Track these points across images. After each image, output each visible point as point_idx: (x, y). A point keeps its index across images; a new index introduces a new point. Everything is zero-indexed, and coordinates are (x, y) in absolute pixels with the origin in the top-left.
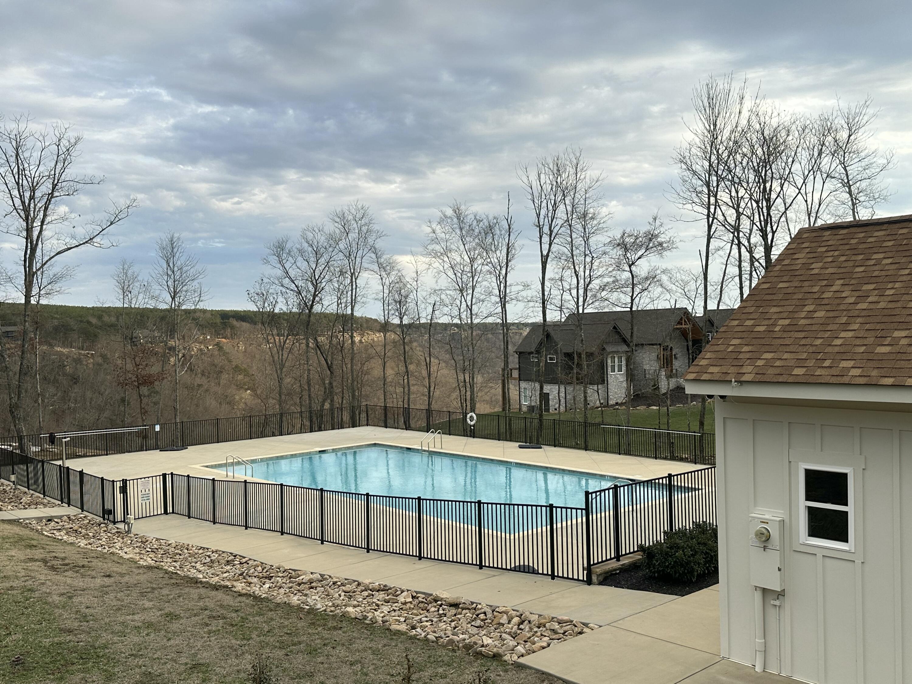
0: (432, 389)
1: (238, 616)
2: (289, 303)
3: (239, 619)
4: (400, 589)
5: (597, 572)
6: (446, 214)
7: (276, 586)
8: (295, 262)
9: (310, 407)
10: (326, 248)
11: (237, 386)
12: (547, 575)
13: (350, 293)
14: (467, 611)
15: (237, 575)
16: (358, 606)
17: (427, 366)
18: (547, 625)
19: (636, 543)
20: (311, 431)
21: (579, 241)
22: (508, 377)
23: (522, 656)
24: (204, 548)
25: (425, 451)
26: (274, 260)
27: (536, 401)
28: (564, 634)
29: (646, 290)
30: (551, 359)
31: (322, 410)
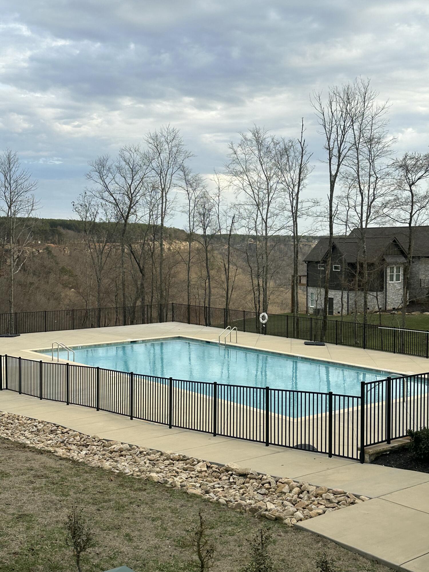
0: (230, 292)
1: (58, 476)
2: (108, 213)
3: (60, 478)
4: (197, 459)
5: (369, 452)
6: (247, 137)
7: (91, 453)
8: (114, 178)
9: (124, 304)
10: (141, 166)
11: (63, 285)
12: (325, 453)
13: (160, 206)
14: (254, 480)
15: (59, 442)
16: (161, 472)
17: (226, 271)
18: (324, 495)
19: (405, 428)
20: (125, 324)
21: (364, 163)
22: (297, 283)
23: (301, 520)
24: (32, 419)
25: (222, 344)
26: (96, 175)
27: (321, 305)
28: (338, 503)
29: (424, 207)
30: (336, 268)
31: (134, 307)
